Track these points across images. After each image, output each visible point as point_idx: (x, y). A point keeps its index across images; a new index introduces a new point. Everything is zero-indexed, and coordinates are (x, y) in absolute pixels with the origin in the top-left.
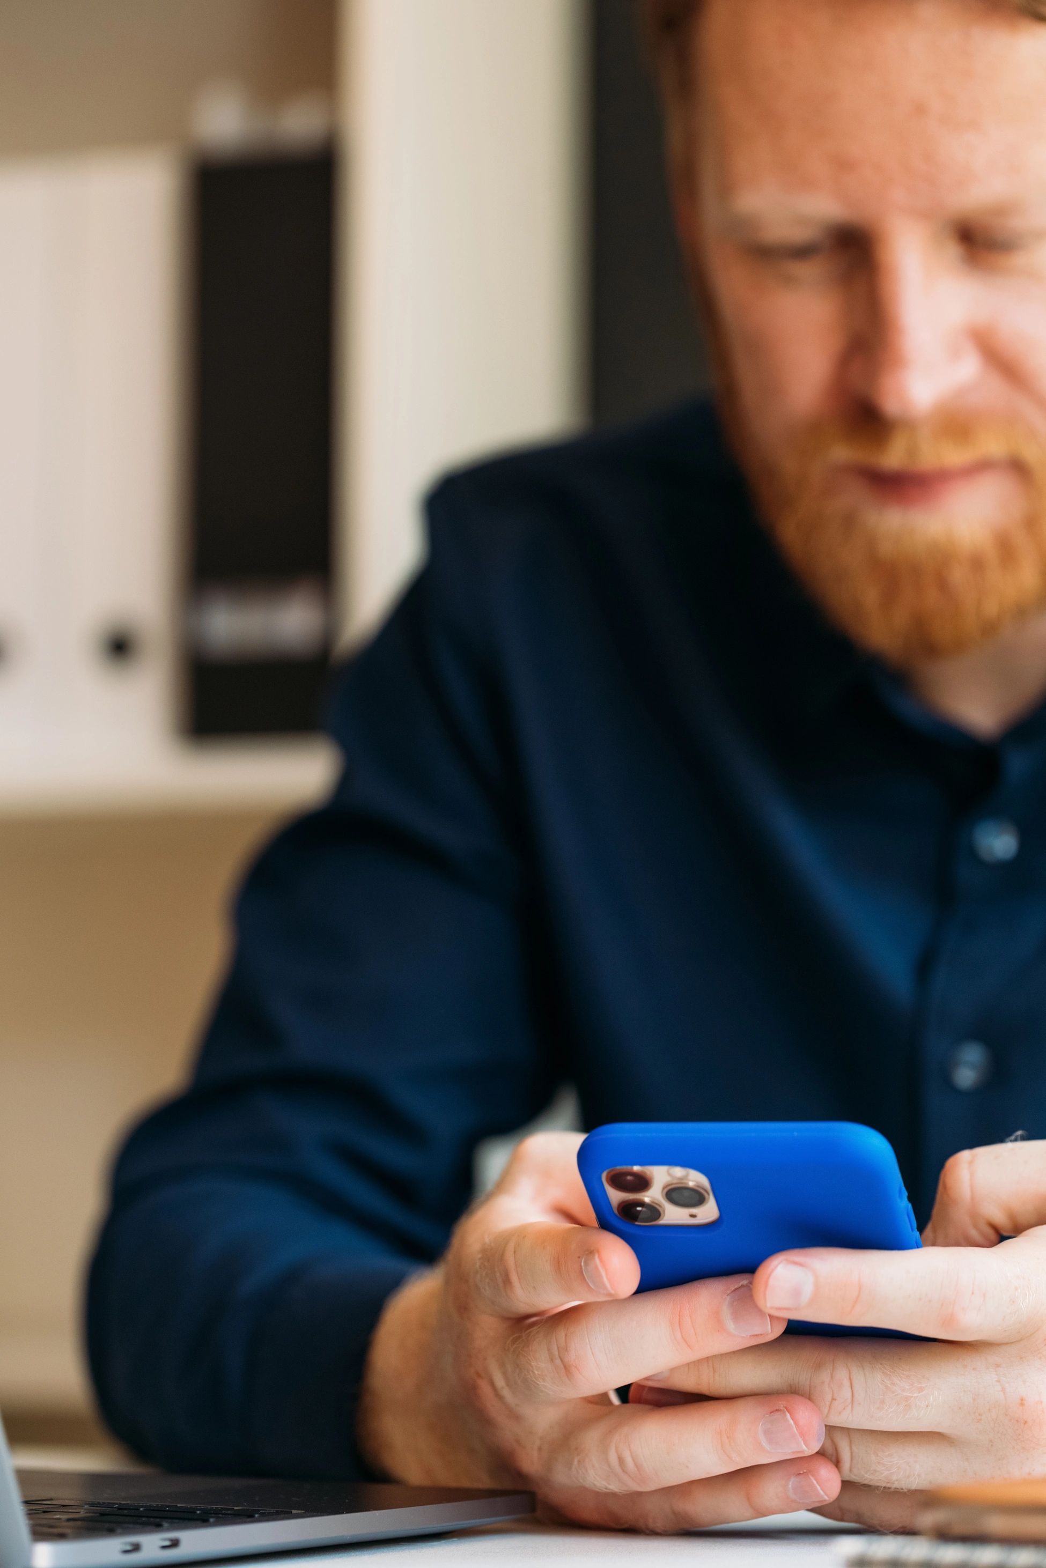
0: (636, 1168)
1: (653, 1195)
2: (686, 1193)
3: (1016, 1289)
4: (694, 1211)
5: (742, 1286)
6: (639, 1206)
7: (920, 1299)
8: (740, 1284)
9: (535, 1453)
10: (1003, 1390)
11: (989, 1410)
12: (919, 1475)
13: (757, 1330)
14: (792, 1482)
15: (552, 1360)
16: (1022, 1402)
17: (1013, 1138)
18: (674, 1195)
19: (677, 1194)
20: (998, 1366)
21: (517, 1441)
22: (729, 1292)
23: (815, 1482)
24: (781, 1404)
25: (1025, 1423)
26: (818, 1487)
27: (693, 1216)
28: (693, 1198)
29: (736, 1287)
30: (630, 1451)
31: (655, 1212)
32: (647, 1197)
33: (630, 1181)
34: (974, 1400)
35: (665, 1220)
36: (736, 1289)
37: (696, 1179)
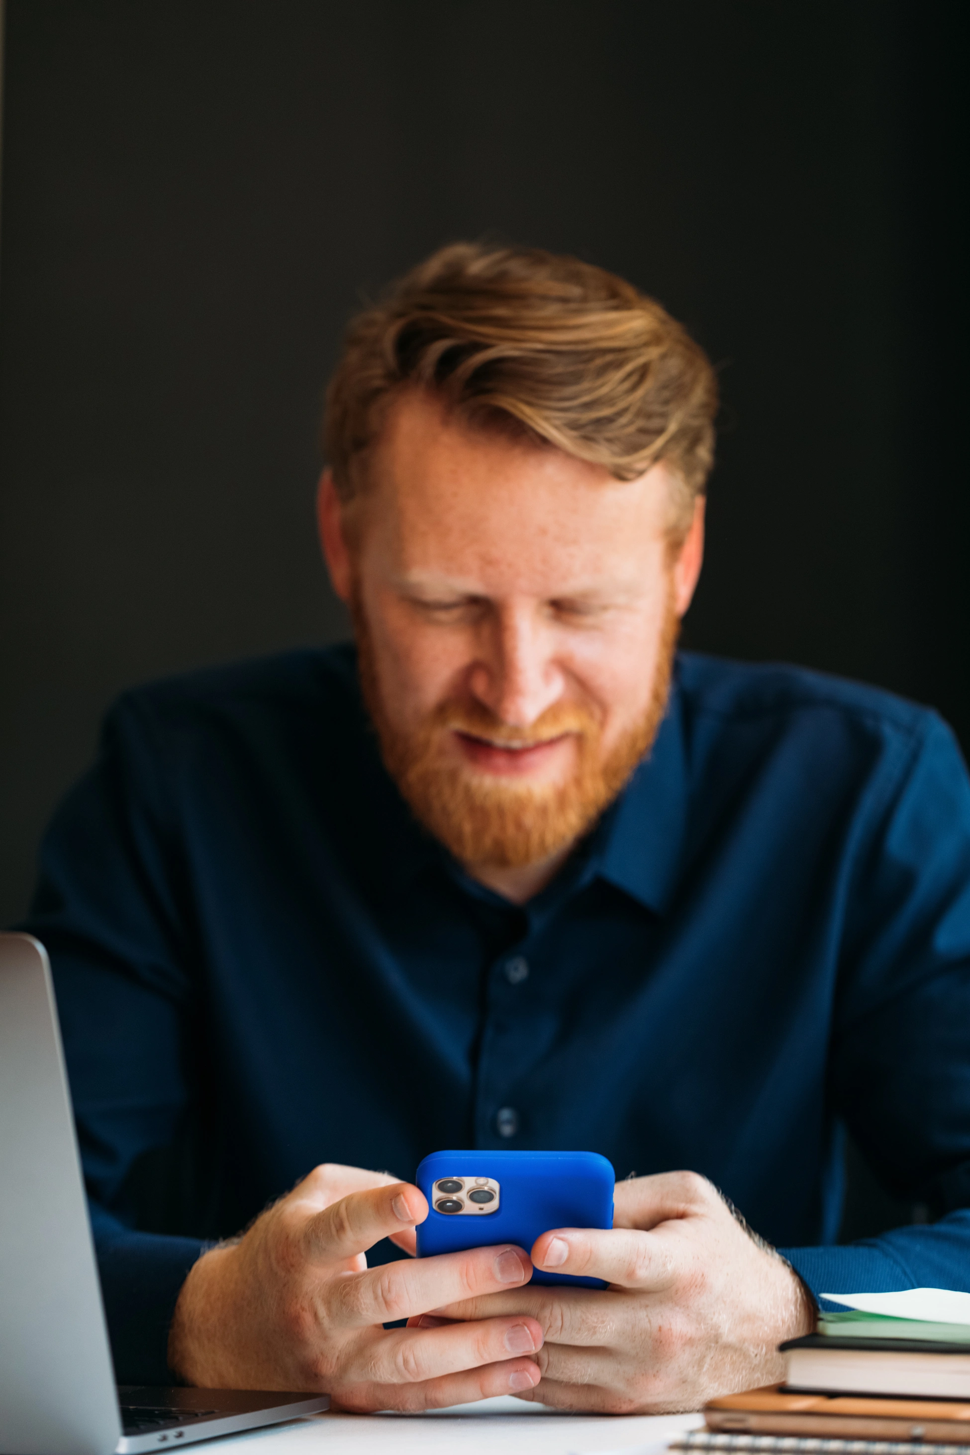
0: (455, 1178)
1: (462, 1195)
2: (482, 1195)
3: (666, 1257)
4: (482, 1205)
5: (507, 1252)
6: (448, 1202)
7: (620, 1260)
8: (505, 1251)
9: (334, 1361)
10: (650, 1321)
11: (641, 1334)
12: (590, 1375)
13: (515, 1279)
14: (512, 1376)
15: (376, 1298)
16: (660, 1329)
17: (630, 1176)
18: (475, 1196)
19: (478, 1196)
20: (647, 1306)
21: (322, 1354)
22: (498, 1255)
23: (528, 1376)
24: (520, 1322)
25: (661, 1342)
26: (530, 1379)
27: (481, 1209)
28: (487, 1197)
29: (502, 1252)
30: (414, 1355)
31: (458, 1205)
32: (455, 1196)
33: (450, 1186)
34: (633, 1328)
35: (464, 1212)
36: (502, 1254)
37: (493, 1185)
